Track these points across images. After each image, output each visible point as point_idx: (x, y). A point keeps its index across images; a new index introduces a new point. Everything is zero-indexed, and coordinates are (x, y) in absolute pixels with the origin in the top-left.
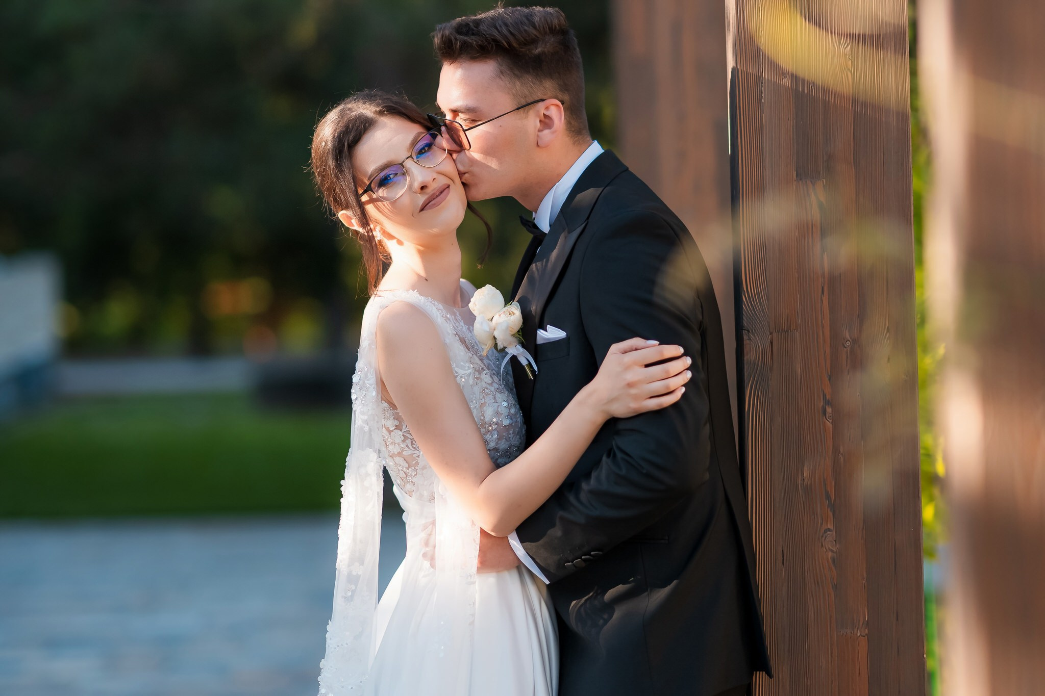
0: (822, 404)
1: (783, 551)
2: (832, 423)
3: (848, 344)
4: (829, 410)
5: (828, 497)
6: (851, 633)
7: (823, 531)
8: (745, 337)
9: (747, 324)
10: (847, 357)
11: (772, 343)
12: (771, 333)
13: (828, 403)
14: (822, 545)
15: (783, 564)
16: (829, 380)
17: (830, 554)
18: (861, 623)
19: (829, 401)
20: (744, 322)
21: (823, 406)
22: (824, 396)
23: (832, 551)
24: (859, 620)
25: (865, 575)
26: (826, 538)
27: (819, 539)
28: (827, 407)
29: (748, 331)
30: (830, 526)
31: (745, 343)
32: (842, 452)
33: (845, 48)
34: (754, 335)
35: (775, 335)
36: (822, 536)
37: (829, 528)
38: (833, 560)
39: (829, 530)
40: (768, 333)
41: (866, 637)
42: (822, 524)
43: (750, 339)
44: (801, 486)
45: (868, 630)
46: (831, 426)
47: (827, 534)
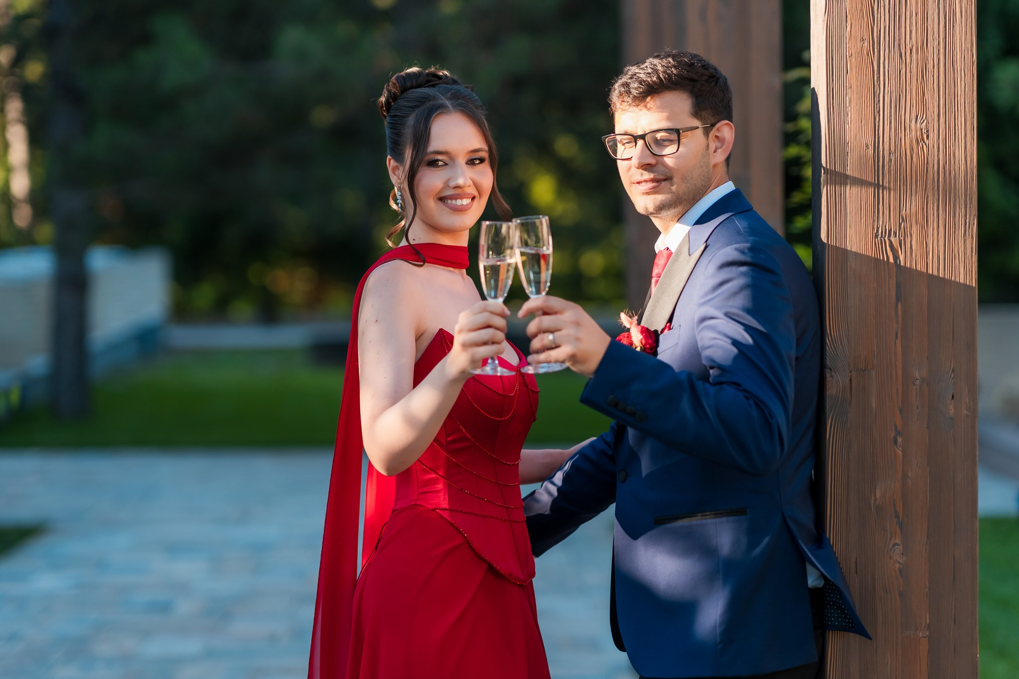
0: (894, 434)
1: (856, 562)
2: (902, 451)
3: (918, 382)
4: (900, 440)
5: (897, 516)
6: (914, 634)
7: (891, 545)
8: (828, 375)
9: (829, 363)
10: (917, 394)
11: (851, 380)
12: (851, 372)
13: (898, 433)
14: (891, 558)
15: (856, 573)
16: (901, 413)
17: (897, 566)
18: (923, 627)
19: (899, 432)
20: (827, 361)
21: (894, 436)
22: (896, 427)
23: (899, 563)
24: (921, 624)
25: (927, 585)
26: (894, 551)
27: (888, 551)
28: (898, 437)
29: (831, 369)
30: (897, 541)
31: (827, 379)
32: (910, 476)
33: (921, 124)
34: (835, 373)
35: (854, 373)
36: (891, 550)
37: (897, 543)
38: (900, 571)
39: (897, 544)
40: (848, 372)
41: (927, 638)
42: (891, 539)
43: (832, 376)
44: (874, 506)
45: (929, 632)
46: (901, 453)
47: (895, 547)
